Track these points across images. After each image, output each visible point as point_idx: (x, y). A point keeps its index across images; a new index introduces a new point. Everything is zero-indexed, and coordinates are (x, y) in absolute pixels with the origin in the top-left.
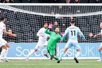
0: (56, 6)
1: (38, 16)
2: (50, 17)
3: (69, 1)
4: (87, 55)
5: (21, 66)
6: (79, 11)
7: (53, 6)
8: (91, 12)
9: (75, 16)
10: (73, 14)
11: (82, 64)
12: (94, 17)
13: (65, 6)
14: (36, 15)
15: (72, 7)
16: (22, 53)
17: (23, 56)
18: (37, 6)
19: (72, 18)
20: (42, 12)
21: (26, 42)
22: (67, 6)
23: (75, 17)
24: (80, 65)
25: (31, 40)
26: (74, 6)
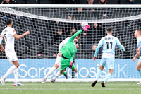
0: (74, 9)
1: (49, 21)
2: (65, 23)
3: (92, 2)
4: (117, 75)
5: (26, 91)
6: (106, 15)
7: (71, 9)
8: (123, 16)
9: (100, 21)
10: (98, 19)
11: (110, 89)
12: (127, 23)
13: (86, 9)
14: (46, 21)
15: (96, 9)
16: (27, 73)
17: (28, 77)
18: (48, 8)
19: (97, 25)
20: (54, 17)
21: (32, 58)
22: (90, 9)
23: (101, 24)
24: (108, 90)
25: (39, 55)
26: (99, 9)
